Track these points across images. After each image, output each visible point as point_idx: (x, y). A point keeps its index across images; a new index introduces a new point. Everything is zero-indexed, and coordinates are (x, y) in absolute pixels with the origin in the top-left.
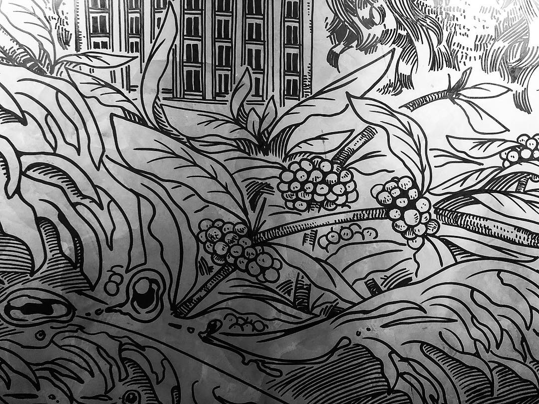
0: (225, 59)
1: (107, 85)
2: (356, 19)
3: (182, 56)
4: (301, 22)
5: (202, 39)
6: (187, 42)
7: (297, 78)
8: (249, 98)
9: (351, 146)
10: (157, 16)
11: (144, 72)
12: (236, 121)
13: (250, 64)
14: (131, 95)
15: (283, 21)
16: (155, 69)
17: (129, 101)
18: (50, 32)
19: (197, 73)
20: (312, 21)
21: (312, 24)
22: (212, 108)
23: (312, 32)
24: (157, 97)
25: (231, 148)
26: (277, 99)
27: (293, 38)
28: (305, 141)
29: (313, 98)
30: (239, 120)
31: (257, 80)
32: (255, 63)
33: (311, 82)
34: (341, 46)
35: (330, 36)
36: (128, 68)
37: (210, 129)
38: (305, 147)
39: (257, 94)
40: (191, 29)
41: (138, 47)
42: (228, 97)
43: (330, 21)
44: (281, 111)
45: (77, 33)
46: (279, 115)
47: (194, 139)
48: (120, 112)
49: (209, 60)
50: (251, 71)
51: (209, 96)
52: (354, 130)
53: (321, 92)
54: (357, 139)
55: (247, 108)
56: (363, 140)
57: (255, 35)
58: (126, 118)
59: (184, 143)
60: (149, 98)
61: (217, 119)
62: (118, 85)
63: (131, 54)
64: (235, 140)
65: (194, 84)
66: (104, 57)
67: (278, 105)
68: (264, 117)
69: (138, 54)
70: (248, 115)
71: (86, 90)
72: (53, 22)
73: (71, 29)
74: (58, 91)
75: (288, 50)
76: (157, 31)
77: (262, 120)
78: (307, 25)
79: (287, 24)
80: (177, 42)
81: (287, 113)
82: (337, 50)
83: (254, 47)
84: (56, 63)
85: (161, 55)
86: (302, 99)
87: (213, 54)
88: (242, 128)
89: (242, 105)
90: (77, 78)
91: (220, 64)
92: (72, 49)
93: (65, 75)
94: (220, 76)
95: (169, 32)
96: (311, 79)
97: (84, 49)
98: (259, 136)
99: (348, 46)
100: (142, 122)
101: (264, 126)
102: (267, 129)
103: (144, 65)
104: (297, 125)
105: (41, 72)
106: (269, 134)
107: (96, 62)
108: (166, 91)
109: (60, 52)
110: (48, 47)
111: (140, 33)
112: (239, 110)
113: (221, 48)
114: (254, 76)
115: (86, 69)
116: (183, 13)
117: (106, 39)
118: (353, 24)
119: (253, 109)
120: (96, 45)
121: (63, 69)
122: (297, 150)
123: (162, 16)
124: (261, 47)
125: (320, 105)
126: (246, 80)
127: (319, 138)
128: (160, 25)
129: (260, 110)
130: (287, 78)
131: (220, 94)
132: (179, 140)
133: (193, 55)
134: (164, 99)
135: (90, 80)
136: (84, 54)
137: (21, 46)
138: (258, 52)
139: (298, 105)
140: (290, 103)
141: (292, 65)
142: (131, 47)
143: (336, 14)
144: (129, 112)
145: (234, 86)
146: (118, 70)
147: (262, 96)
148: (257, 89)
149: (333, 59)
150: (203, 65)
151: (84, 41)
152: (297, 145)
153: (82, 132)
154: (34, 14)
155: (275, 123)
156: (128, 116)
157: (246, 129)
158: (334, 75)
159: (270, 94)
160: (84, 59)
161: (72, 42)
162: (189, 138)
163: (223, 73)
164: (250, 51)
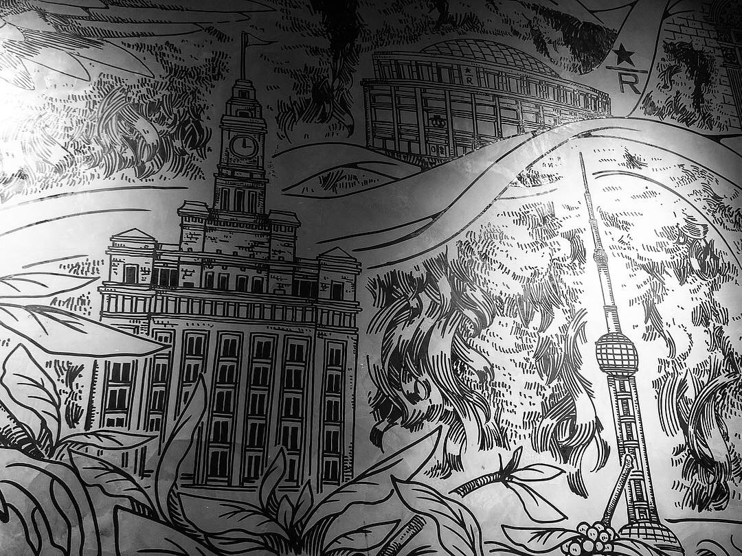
0: (257, 438)
1: (116, 470)
2: (400, 394)
3: (208, 436)
4: (343, 397)
5: (234, 417)
6: (216, 419)
7: (337, 459)
8: (282, 483)
9: (398, 540)
10: (185, 389)
11: (162, 454)
12: (265, 512)
13: (285, 444)
14: (143, 483)
15: (323, 396)
16: (175, 451)
17: (139, 489)
18: (58, 408)
19: (224, 454)
20: (354, 395)
21: (354, 399)
22: (238, 496)
23: (354, 408)
24: (174, 484)
25: (257, 545)
26: (314, 484)
27: (333, 413)
28: (345, 535)
29: (354, 482)
30: (268, 511)
31: (293, 462)
32: (291, 441)
33: (352, 463)
34: (385, 423)
35: (373, 412)
36: (144, 450)
37: (234, 522)
38: (344, 543)
39: (291, 479)
40: (222, 404)
41: (159, 425)
42: (258, 483)
43: (373, 395)
44: (318, 498)
45: (90, 407)
46: (316, 504)
47: (213, 535)
48: (126, 504)
49: (239, 441)
50: (286, 452)
51: (236, 482)
52: (400, 520)
53: (363, 475)
54: (404, 531)
55: (279, 495)
56: (411, 533)
57: (292, 410)
58: (133, 512)
59: (200, 541)
60: (165, 485)
61: (243, 510)
62: (129, 470)
63: (147, 434)
64: (262, 535)
65: (219, 467)
66: (119, 437)
67: (314, 491)
68: (298, 506)
69: (158, 433)
70: (279, 504)
71: (87, 476)
72: (64, 397)
73: (83, 404)
74: (54, 478)
75: (328, 428)
76: (183, 406)
77: (295, 510)
78: (349, 400)
79: (328, 399)
80: (205, 420)
81: (324, 501)
82: (381, 427)
83: (291, 425)
84: (59, 443)
85: (184, 435)
86: (342, 484)
87: (245, 432)
88: (272, 520)
89: (273, 492)
90: (82, 463)
91: (252, 445)
92: (80, 427)
93: (66, 457)
94: (251, 458)
95: (196, 408)
96: (352, 460)
97: (95, 427)
98: (291, 530)
99: (392, 423)
100: (153, 515)
101: (297, 518)
102: (300, 521)
103: (163, 446)
104: (336, 515)
105: (38, 456)
106: (303, 527)
107: (106, 443)
108: (187, 476)
109: (66, 430)
110: (52, 425)
111: (163, 409)
112: (270, 498)
113: (254, 425)
114: (288, 458)
115: (93, 451)
116: (214, 387)
117: (123, 416)
118: (397, 398)
119: (286, 496)
120: (111, 423)
121: (65, 451)
122: (335, 546)
123: (190, 389)
124: (298, 425)
125: (362, 491)
126: (280, 462)
127: (360, 530)
128: (188, 399)
129: (294, 497)
130: (326, 459)
131: (249, 480)
132: (195, 537)
133: (221, 433)
134: (183, 486)
135: (96, 463)
136: (94, 433)
137: (19, 424)
138: (295, 430)
139: (337, 491)
140: (328, 489)
141: (332, 444)
142: (149, 425)
143: (379, 388)
144: (139, 503)
145: (266, 470)
146: (132, 452)
147: (297, 481)
148: (292, 473)
149: (376, 437)
150: (232, 445)
151: (97, 417)
152: (335, 540)
153: (76, 531)
154: (42, 387)
155: (311, 512)
156: (137, 509)
157: (276, 521)
158: (378, 456)
159: (306, 478)
160: (93, 439)
161: (82, 421)
162: (207, 535)
163: (253, 454)
164: (286, 429)
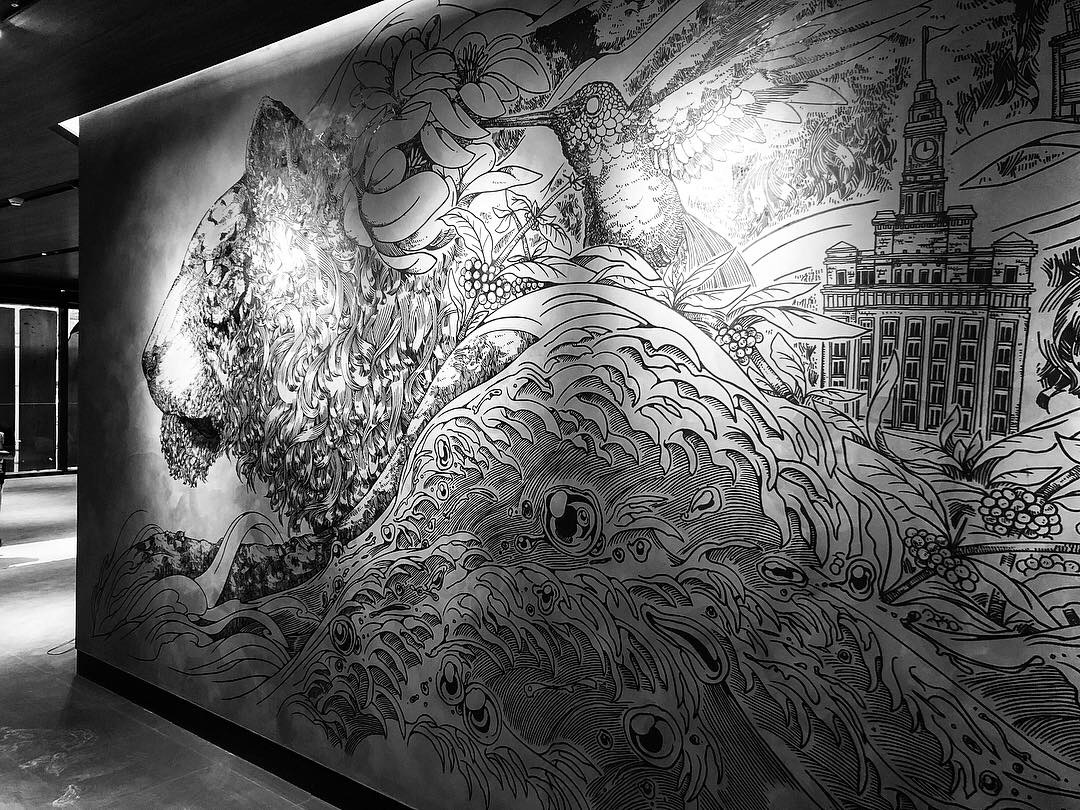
0: (939, 397)
1: (842, 414)
2: (1071, 365)
3: (901, 394)
4: (1012, 367)
5: (920, 382)
6: (906, 383)
7: (1004, 416)
8: (958, 431)
9: (1057, 482)
10: (884, 361)
11: (870, 405)
12: (943, 449)
13: (960, 402)
14: (859, 424)
15: (994, 366)
16: (879, 404)
17: (857, 427)
18: (804, 373)
19: (913, 408)
20: (1023, 366)
21: (1023, 369)
22: (924, 437)
23: (1023, 376)
24: (879, 426)
25: (937, 471)
26: (984, 434)
27: (1003, 381)
28: (1008, 473)
29: (1021, 434)
30: (947, 448)
31: (966, 416)
32: (964, 400)
33: (1018, 420)
34: (1053, 389)
35: (1041, 380)
36: (858, 402)
37: (921, 455)
38: (1008, 478)
39: (965, 428)
40: (911, 372)
41: (868, 386)
42: (939, 429)
43: (1042, 367)
44: (987, 444)
45: (823, 373)
46: (985, 448)
47: (906, 461)
48: (850, 436)
49: (924, 399)
50: (961, 408)
51: (922, 428)
52: (1061, 468)
53: (1028, 430)
54: (1064, 476)
55: (955, 439)
56: (1071, 478)
57: (966, 377)
58: (853, 441)
59: (898, 464)
60: (873, 427)
61: (928, 447)
62: (850, 415)
63: (861, 391)
64: (941, 465)
65: (911, 417)
66: (841, 393)
67: (984, 440)
68: (970, 448)
69: (866, 391)
70: (955, 445)
71: (825, 417)
72: (806, 366)
73: (818, 371)
74: (806, 417)
75: (997, 392)
76: (883, 373)
77: (968, 450)
78: (1017, 370)
79: (998, 369)
80: (898, 383)
81: (993, 447)
82: (1048, 393)
83: (964, 388)
84: (806, 396)
85: (885, 393)
86: (1008, 436)
87: (928, 392)
88: (949, 456)
89: (950, 436)
90: (821, 408)
91: (934, 402)
92: (818, 386)
93: (811, 405)
94: (933, 411)
95: (892, 374)
96: (1019, 418)
97: (826, 386)
98: (964, 464)
99: (1060, 390)
100: (866, 444)
101: (969, 457)
102: (971, 459)
103: (871, 400)
104: (1003, 458)
105: (796, 403)
106: (974, 463)
107: (834, 396)
108: (886, 421)
109: (810, 388)
110: (802, 384)
111: (869, 375)
112: (947, 440)
113: (935, 388)
114: (963, 413)
115: (827, 402)
116: (904, 360)
117: (843, 379)
118: (1067, 369)
119: (961, 441)
120: (836, 384)
121: (810, 401)
122: (1000, 479)
123: (887, 361)
124: (971, 389)
125: (1026, 442)
126: (956, 416)
127: (1022, 471)
128: (886, 368)
129: (967, 442)
130: (995, 416)
131: (931, 427)
132: (894, 461)
133: (911, 393)
134: (885, 427)
135: (829, 409)
136: (826, 390)
137: (784, 383)
138: (968, 393)
139: (1004, 440)
140: (996, 438)
141: (1001, 404)
142: (860, 386)
143: (1049, 360)
144: (857, 436)
145: (944, 420)
146: (850, 403)
147: (969, 430)
148: (966, 425)
149: (1043, 401)
150: (919, 402)
151: (827, 380)
152: (1000, 475)
153: (821, 448)
154: (793, 360)
155: (981, 453)
156: (856, 439)
157: (953, 457)
158: (1043, 415)
159: (977, 429)
160: (826, 394)
161: (819, 381)
162: (902, 460)
163: (935, 409)
164: (961, 391)
